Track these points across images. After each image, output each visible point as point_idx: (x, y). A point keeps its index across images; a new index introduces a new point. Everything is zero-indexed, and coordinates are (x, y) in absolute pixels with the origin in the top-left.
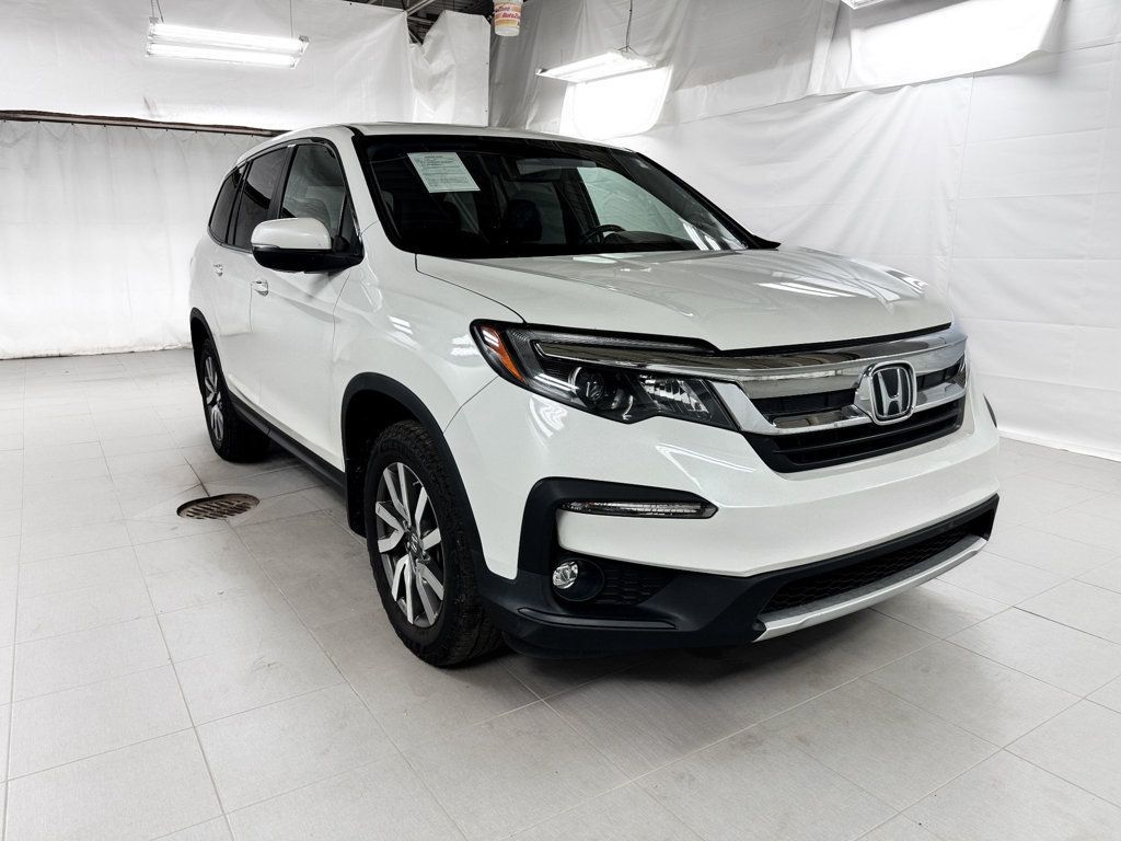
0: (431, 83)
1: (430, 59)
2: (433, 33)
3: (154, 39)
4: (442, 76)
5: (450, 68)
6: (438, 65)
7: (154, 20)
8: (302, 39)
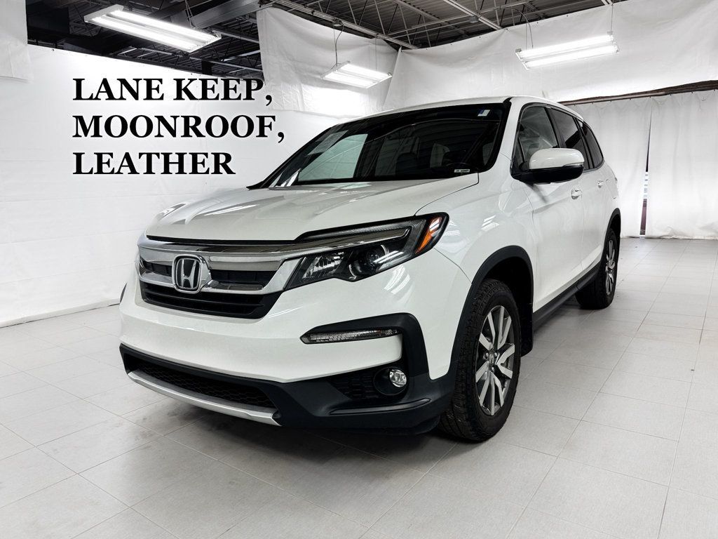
3: (526, 60)
7: (519, 51)
8: (611, 33)
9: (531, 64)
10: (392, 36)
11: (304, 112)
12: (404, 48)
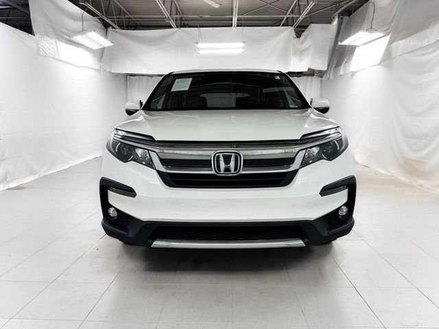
0: (301, 53)
1: (302, 44)
2: (304, 34)
3: (199, 49)
4: (307, 49)
5: (310, 46)
6: (305, 45)
7: (197, 43)
8: (244, 43)
9: (200, 52)
10: (109, 19)
11: (59, 60)
12: (113, 27)
